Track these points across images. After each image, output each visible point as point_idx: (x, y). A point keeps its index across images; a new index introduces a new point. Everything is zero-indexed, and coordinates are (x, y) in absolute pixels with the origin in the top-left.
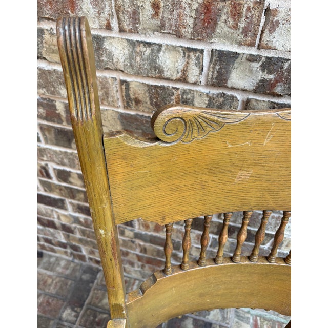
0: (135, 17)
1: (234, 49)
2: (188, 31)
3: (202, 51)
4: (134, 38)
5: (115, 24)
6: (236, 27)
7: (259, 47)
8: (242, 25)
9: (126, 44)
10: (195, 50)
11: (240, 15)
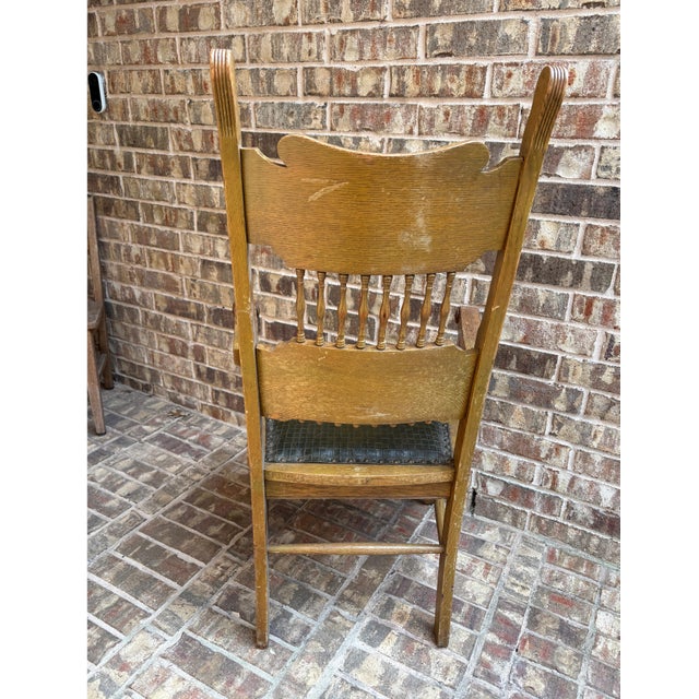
0: (431, 123)
1: (502, 140)
2: (467, 130)
4: (429, 138)
5: (416, 130)
6: (501, 124)
8: (506, 122)
9: (422, 143)
11: (504, 115)
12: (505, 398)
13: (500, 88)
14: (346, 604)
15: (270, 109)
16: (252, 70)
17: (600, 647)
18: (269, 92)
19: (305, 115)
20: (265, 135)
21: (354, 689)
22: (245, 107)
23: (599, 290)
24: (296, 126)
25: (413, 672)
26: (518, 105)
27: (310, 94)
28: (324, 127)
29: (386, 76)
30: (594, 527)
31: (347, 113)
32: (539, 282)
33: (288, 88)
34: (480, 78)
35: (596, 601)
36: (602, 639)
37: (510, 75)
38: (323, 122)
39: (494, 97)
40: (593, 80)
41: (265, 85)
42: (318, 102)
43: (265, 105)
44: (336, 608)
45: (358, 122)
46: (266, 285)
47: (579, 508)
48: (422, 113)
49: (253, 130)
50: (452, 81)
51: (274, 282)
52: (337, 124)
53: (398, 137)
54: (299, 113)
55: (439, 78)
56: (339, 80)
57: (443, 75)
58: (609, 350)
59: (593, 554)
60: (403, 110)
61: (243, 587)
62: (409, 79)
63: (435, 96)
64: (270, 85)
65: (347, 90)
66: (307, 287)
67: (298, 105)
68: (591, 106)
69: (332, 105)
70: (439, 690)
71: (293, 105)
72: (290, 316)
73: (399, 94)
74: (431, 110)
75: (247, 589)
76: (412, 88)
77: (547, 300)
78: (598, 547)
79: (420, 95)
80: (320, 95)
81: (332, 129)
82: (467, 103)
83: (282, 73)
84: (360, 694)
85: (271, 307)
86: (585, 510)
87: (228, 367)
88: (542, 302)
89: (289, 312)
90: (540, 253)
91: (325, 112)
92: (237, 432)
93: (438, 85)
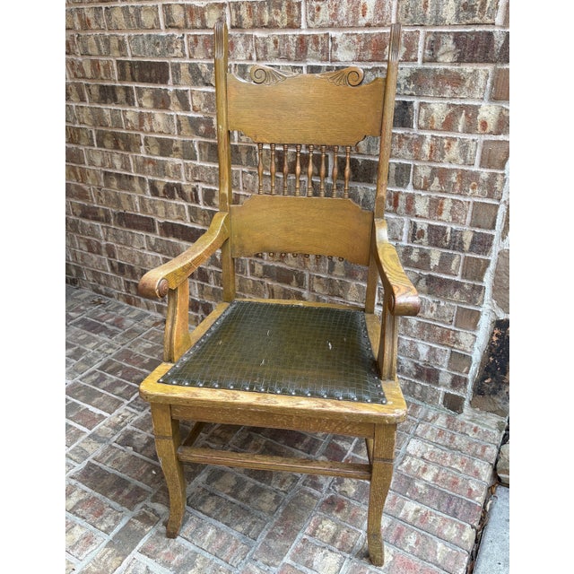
0: (265, 52)
1: (319, 64)
2: (293, 55)
3: (302, 68)
5: (254, 56)
6: (317, 50)
7: (332, 61)
8: (320, 49)
10: (298, 67)
11: (318, 42)
12: (343, 277)
13: (313, 20)
14: (215, 440)
15: (141, 40)
16: (123, 7)
17: (405, 464)
18: (138, 25)
19: (169, 45)
20: (140, 63)
21: (212, 494)
22: (121, 39)
23: (402, 186)
24: (162, 54)
25: (258, 483)
26: (328, 34)
27: (170, 27)
28: (185, 55)
29: (227, 10)
30: (417, 377)
31: (200, 43)
32: (358, 181)
33: (152, 22)
34: (297, 12)
35: (412, 432)
36: (409, 458)
37: (319, 9)
38: (183, 51)
39: (309, 28)
40: (380, 12)
41: (135, 20)
42: (178, 34)
43: (136, 36)
44: (207, 442)
45: (210, 50)
46: (155, 191)
47: (405, 363)
48: (257, 42)
49: (130, 59)
50: (277, 14)
51: (161, 188)
52: (194, 52)
53: (241, 63)
54: (164, 43)
55: (266, 11)
56: (191, 15)
57: (269, 9)
58: (414, 235)
59: (418, 399)
60: (242, 39)
61: (137, 430)
62: (244, 12)
63: (266, 27)
64: (138, 19)
65: (198, 23)
66: (186, 191)
67: (162, 37)
68: (381, 34)
69: (188, 36)
70: (274, 494)
71: (158, 37)
72: (176, 216)
73: (237, 27)
74: (264, 39)
75: (140, 431)
76: (247, 21)
77: (365, 196)
78: (421, 393)
79: (254, 27)
80: (178, 28)
81: (191, 57)
82: (290, 33)
83: (147, 9)
84: (215, 498)
85: (161, 209)
86: (409, 364)
87: (134, 262)
88: (362, 198)
89: (175, 213)
90: (357, 157)
91: (183, 42)
92: (146, 315)
93: (266, 18)
